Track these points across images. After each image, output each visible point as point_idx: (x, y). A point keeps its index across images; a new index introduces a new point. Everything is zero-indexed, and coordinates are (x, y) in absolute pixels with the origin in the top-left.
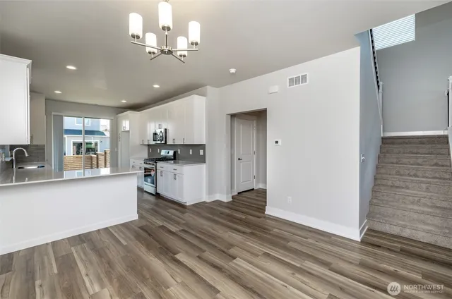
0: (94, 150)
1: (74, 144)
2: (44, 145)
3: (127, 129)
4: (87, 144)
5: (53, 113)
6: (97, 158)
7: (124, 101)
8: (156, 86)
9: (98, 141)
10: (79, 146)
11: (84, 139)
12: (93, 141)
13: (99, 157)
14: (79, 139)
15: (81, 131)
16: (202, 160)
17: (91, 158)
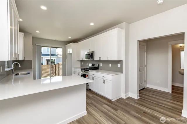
0: (54, 63)
1: (46, 60)
2: (32, 61)
3: (71, 52)
4: (51, 60)
5: (36, 45)
6: (55, 67)
7: (70, 37)
8: (92, 24)
9: (55, 59)
10: (48, 61)
11: (50, 58)
12: (54, 59)
13: (56, 66)
14: (48, 58)
15: (49, 54)
16: (120, 70)
17: (53, 66)
